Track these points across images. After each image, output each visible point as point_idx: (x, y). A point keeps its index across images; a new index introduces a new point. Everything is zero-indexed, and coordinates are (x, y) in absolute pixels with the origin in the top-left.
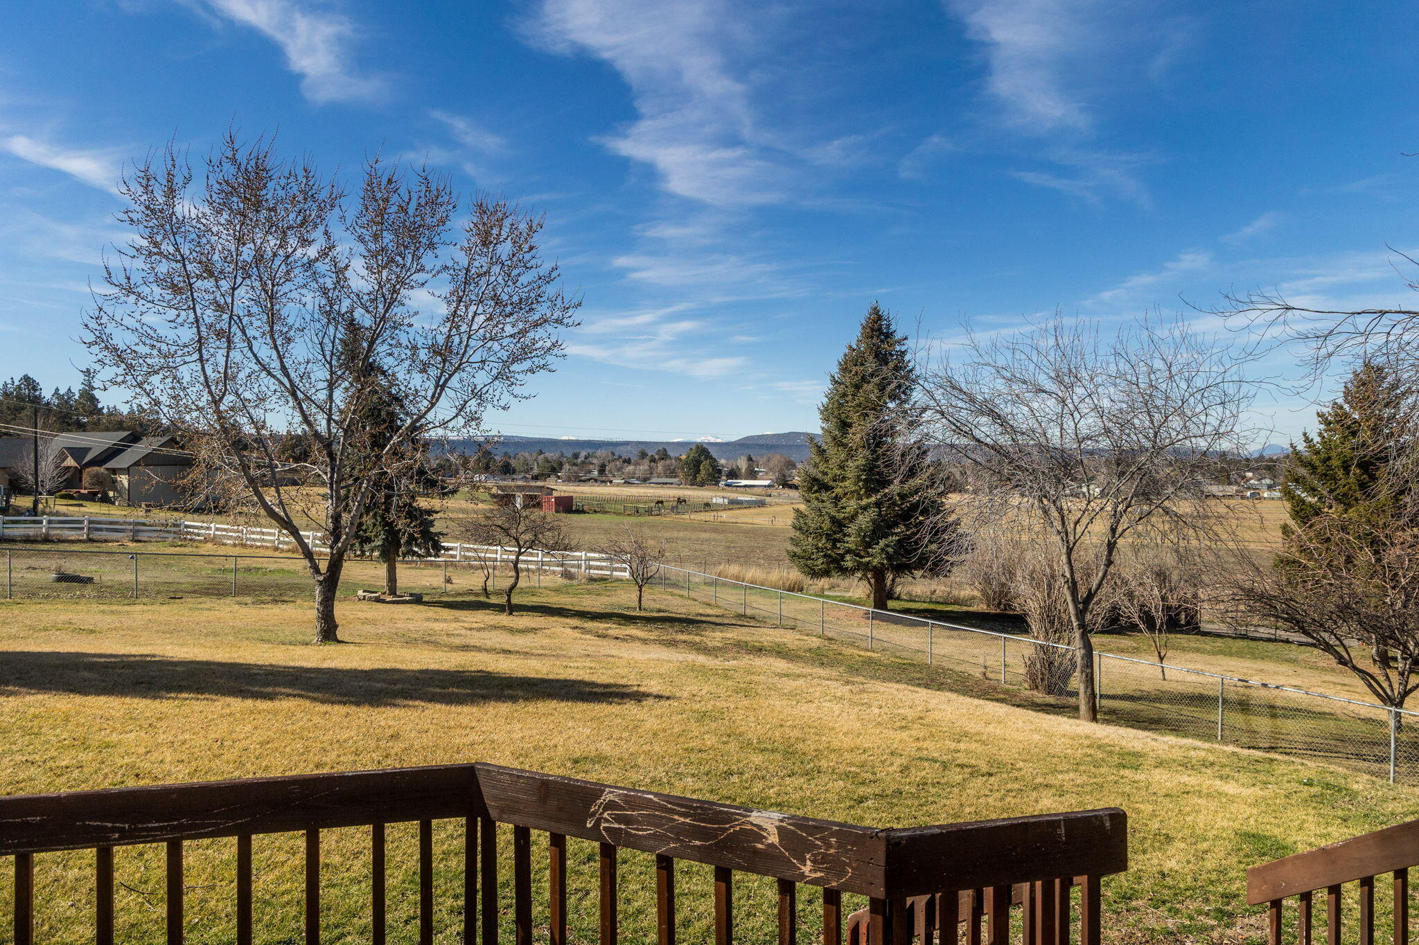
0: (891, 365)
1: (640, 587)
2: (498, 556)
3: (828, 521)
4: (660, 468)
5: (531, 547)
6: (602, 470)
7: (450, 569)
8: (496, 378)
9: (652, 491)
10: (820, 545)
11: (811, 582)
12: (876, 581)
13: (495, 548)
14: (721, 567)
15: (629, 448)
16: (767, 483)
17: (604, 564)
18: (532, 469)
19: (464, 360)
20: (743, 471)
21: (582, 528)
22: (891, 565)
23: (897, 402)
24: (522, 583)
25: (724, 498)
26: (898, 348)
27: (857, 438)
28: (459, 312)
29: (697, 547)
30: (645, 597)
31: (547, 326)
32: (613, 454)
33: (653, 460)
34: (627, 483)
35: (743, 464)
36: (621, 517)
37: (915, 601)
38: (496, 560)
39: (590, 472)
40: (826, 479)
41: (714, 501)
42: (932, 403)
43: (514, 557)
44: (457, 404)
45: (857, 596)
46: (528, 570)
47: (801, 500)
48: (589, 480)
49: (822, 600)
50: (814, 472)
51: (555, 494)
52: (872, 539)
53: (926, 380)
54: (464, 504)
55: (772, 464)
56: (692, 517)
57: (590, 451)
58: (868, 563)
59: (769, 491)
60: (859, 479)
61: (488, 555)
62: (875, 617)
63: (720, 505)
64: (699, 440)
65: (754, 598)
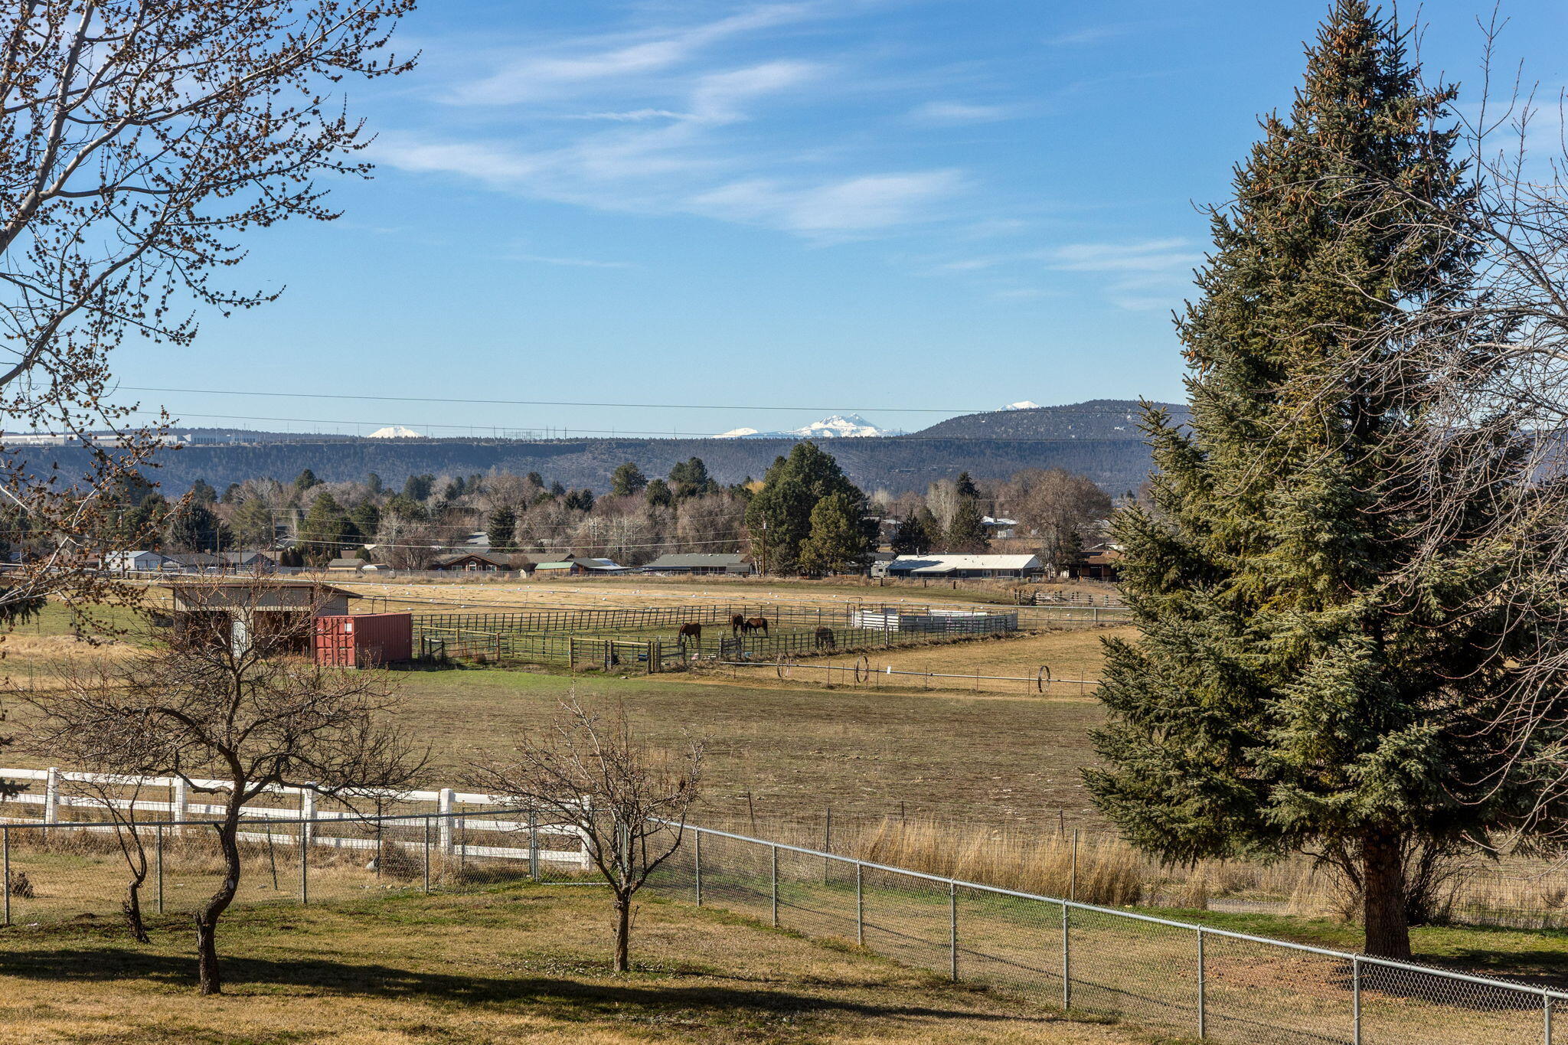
0: (1406, 178)
1: (624, 897)
2: (176, 808)
3: (1212, 679)
4: (684, 521)
5: (275, 777)
6: (503, 530)
7: (27, 851)
8: (150, 241)
9: (658, 593)
10: (1191, 754)
11: (1164, 873)
12: (1372, 866)
13: (162, 781)
14: (881, 830)
15: (585, 460)
16: (1020, 561)
17: (508, 826)
18: (282, 531)
19: (49, 187)
20: (946, 525)
21: (442, 713)
22: (1419, 815)
23: (1427, 295)
24: (251, 892)
25: (886, 611)
26: (1425, 125)
27: (1301, 412)
28: (30, 38)
29: (805, 767)
30: (642, 926)
31: (308, 73)
32: (536, 480)
33: (662, 497)
34: (582, 571)
35: (943, 504)
36: (564, 679)
37: (1496, 929)
38: (168, 820)
39: (464, 537)
40: (1207, 545)
41: (857, 621)
42: (1538, 294)
43: (220, 810)
44: (28, 325)
45: (1311, 914)
46: (270, 849)
47: (1128, 611)
48: (463, 563)
49: (1197, 928)
50: (1167, 524)
51: (356, 609)
52: (1356, 733)
53: (1516, 220)
54: (68, 647)
55: (1034, 504)
56: (787, 673)
57: (466, 472)
58: (1345, 809)
59: (1029, 588)
60: (1309, 541)
61: (139, 806)
62: (1370, 979)
63: (874, 634)
64: (806, 432)
65: (986, 925)
